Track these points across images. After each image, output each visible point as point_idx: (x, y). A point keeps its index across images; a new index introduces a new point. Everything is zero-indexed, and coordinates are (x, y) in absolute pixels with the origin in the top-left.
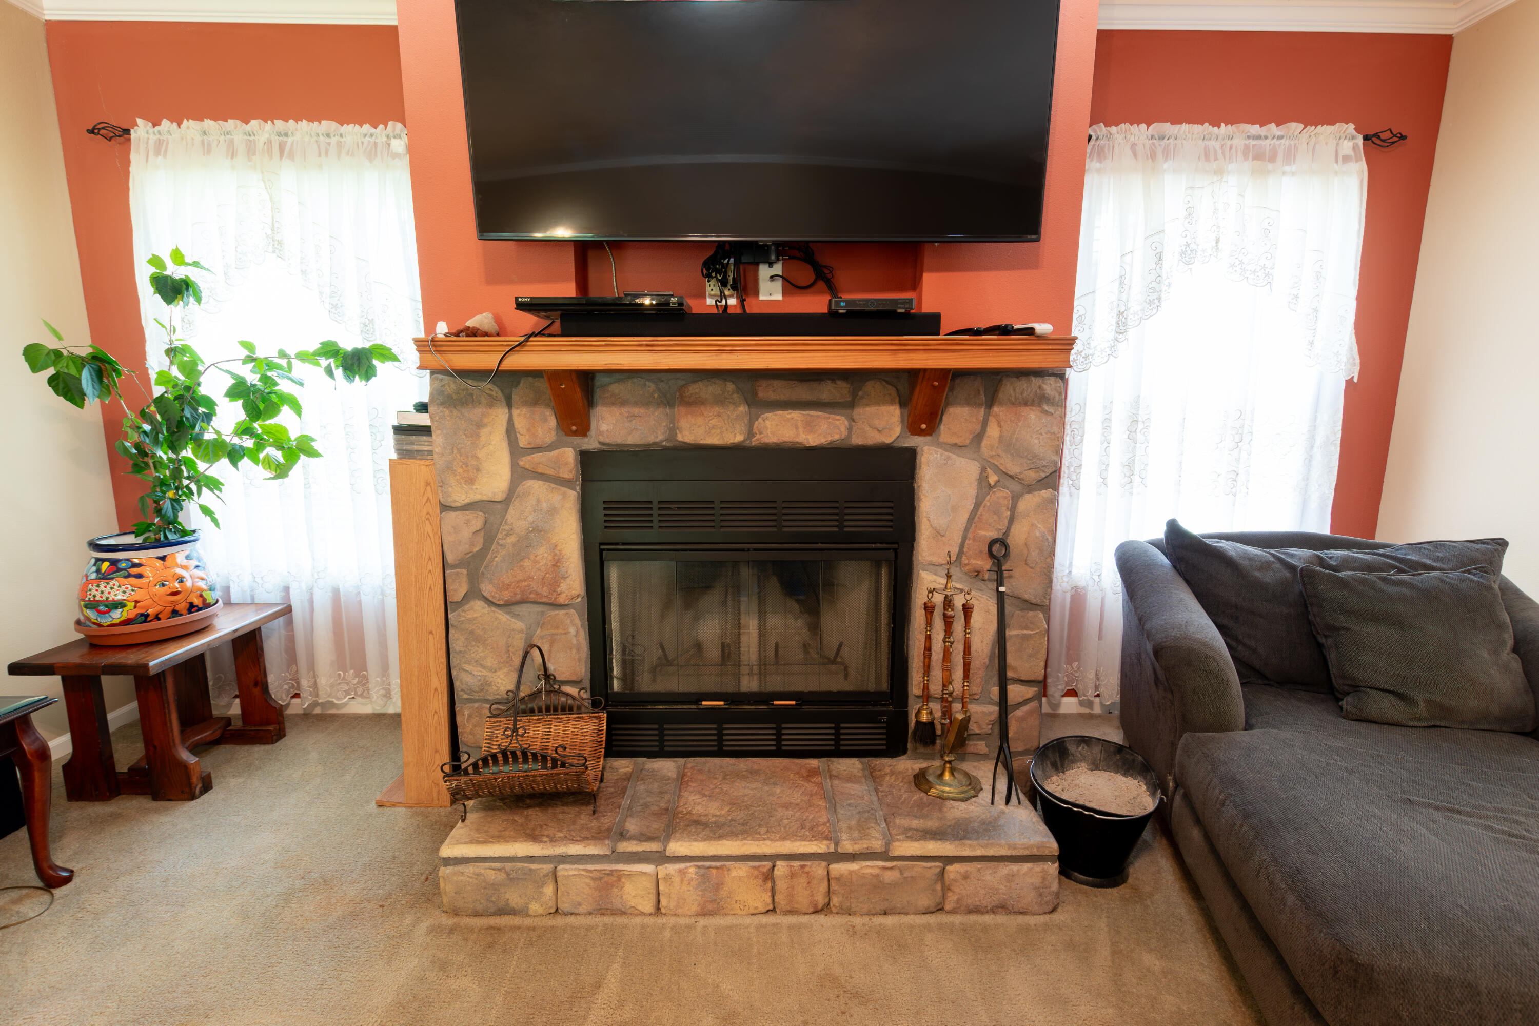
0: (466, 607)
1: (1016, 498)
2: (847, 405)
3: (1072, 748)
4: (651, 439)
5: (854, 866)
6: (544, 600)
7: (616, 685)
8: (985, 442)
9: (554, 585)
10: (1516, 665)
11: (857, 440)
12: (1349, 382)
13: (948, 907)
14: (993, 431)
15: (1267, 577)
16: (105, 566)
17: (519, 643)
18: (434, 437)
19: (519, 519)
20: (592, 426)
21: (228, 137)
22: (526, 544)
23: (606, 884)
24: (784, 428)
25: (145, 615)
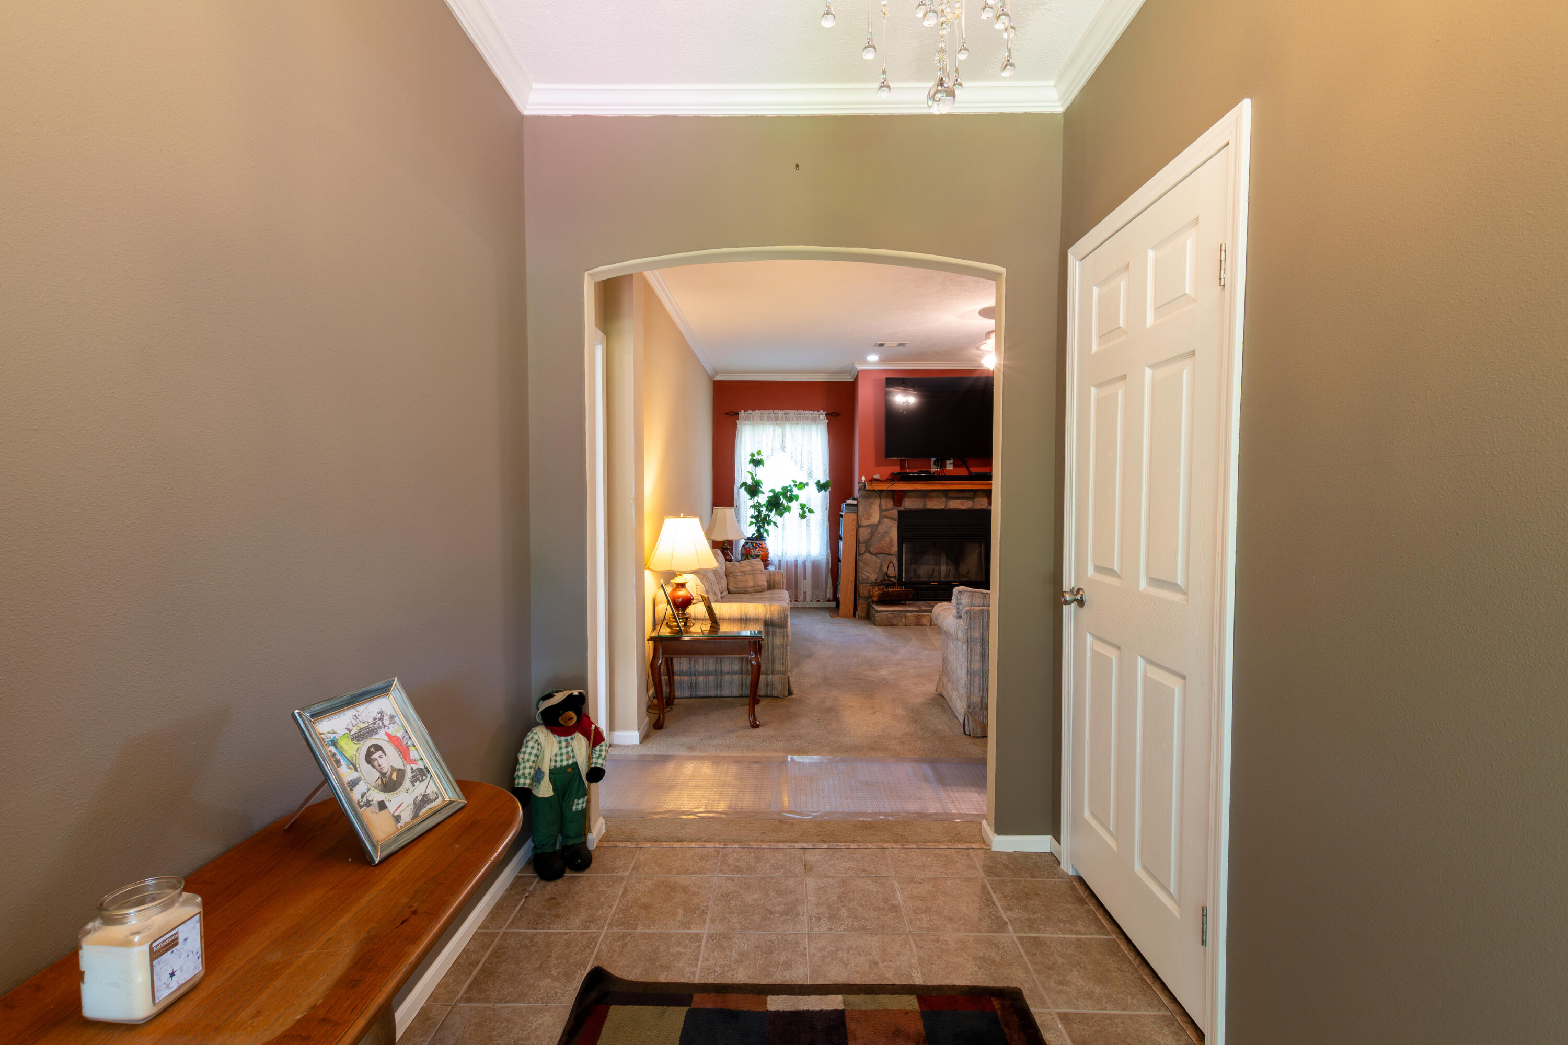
0: (864, 555)
2: (972, 498)
4: (919, 507)
6: (886, 553)
7: (903, 580)
9: (890, 548)
11: (975, 508)
16: (754, 544)
17: (878, 566)
18: (859, 507)
19: (881, 529)
20: (903, 504)
21: (769, 415)
22: (883, 537)
23: (918, 618)
24: (955, 504)
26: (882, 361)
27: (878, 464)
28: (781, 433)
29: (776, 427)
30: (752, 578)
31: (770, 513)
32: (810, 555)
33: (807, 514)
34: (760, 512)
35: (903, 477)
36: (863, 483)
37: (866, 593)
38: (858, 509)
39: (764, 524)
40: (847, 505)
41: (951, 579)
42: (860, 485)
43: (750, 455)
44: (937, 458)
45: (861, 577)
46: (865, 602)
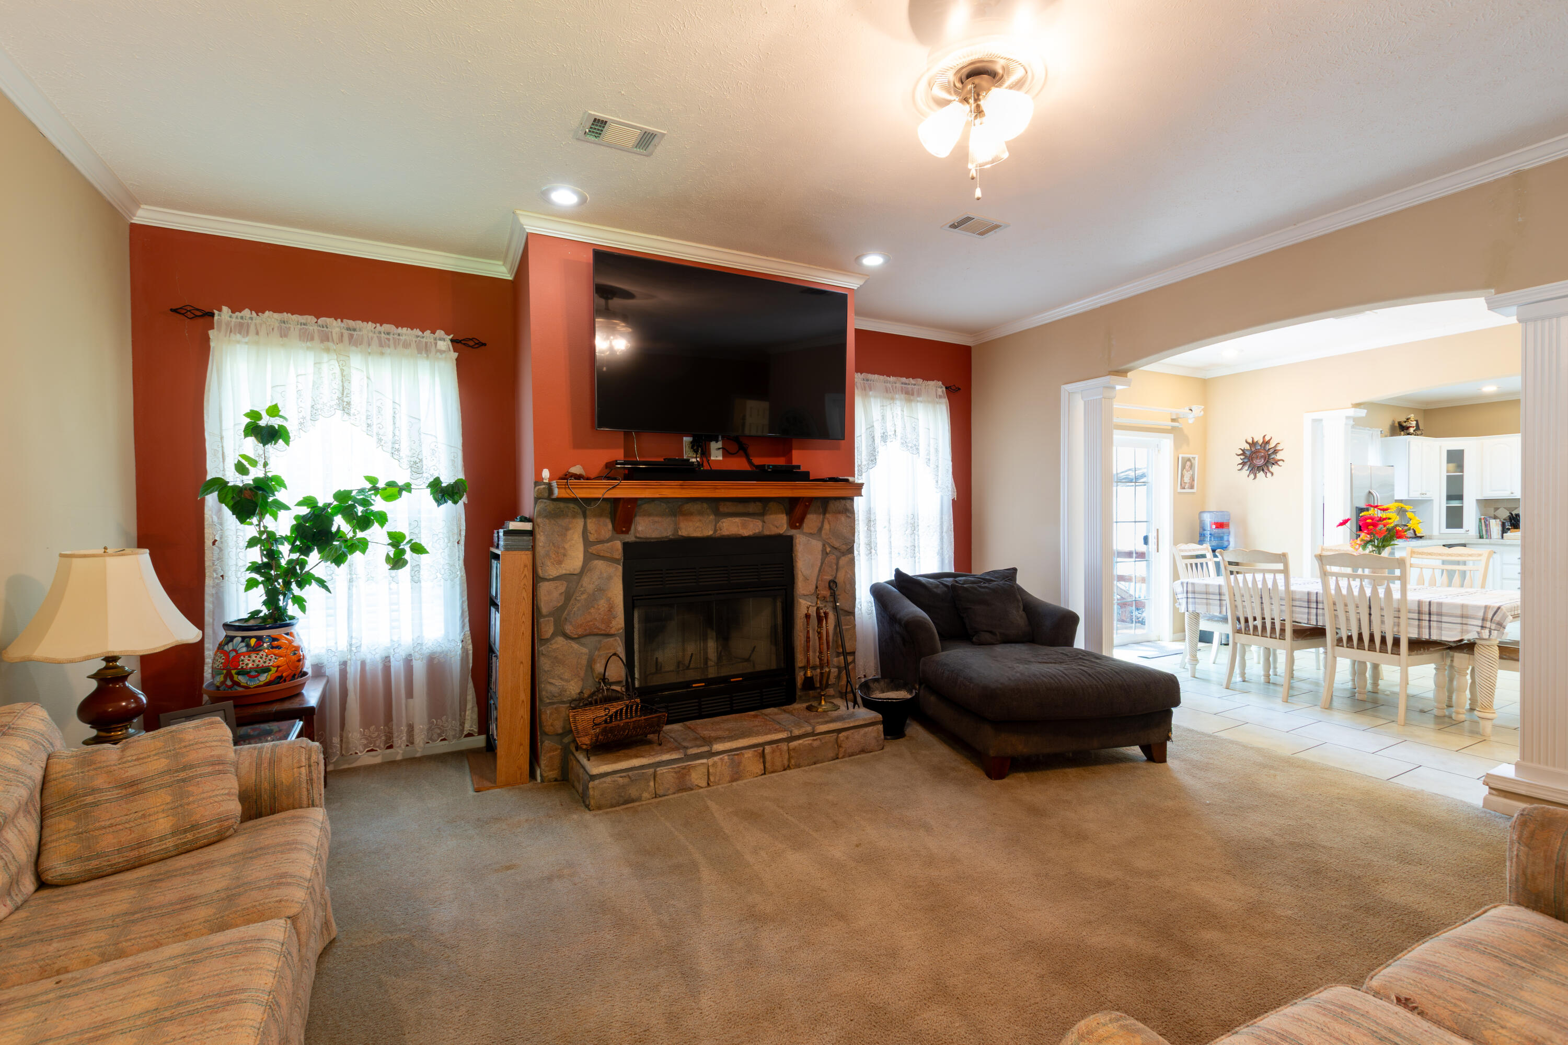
0: (552, 641)
1: (838, 559)
2: (761, 515)
3: (871, 685)
4: (665, 535)
5: (800, 741)
6: (603, 632)
7: (637, 684)
8: (823, 532)
9: (608, 622)
10: (1024, 615)
11: (767, 533)
12: (953, 500)
13: (840, 756)
14: (826, 526)
15: (939, 591)
16: (253, 641)
17: (584, 662)
18: (538, 536)
19: (589, 584)
20: (633, 528)
21: (303, 326)
22: (593, 599)
23: (683, 775)
24: (732, 527)
25: (281, 677)
26: (588, 211)
27: (578, 443)
28: (337, 370)
29: (325, 357)
30: (169, 799)
31: (303, 556)
32: (421, 644)
33: (408, 555)
34: (272, 555)
35: (634, 473)
36: (545, 484)
37: (559, 726)
38: (534, 541)
39: (287, 584)
40: (507, 533)
41: (725, 672)
42: (537, 488)
43: (247, 415)
44: (694, 436)
45: (547, 692)
46: (556, 749)
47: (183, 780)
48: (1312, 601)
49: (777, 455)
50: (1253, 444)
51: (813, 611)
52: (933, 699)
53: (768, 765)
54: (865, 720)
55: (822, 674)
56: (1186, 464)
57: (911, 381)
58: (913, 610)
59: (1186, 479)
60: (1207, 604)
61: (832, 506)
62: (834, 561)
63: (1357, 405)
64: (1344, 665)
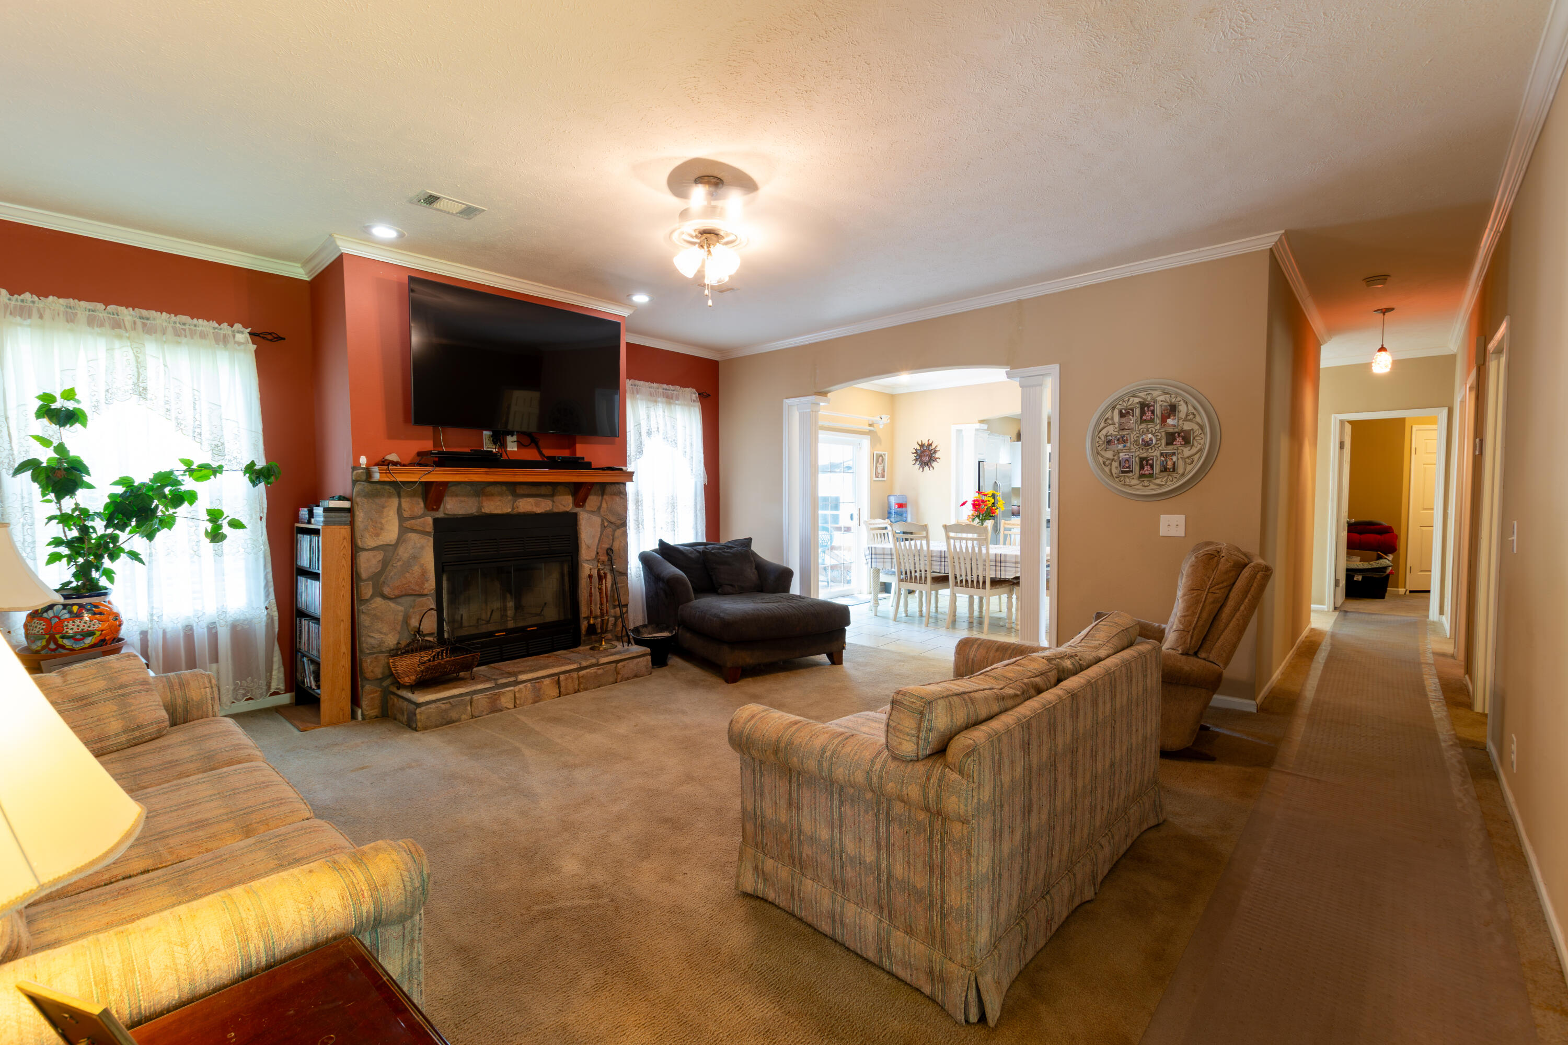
0: (372, 602)
1: (614, 531)
2: (551, 496)
3: (641, 630)
4: (470, 512)
5: (588, 670)
6: (417, 593)
7: (446, 635)
8: (602, 510)
9: (421, 584)
10: (756, 572)
11: (556, 510)
12: (705, 485)
13: (619, 680)
14: (604, 505)
15: (693, 556)
16: (75, 608)
17: (400, 618)
18: (357, 513)
19: (404, 552)
20: (442, 506)
21: (91, 313)
22: (407, 566)
23: (494, 700)
24: (527, 505)
25: (104, 640)
26: (403, 244)
27: (392, 434)
28: (131, 356)
29: (117, 343)
31: (117, 532)
32: (226, 613)
33: (226, 529)
34: (84, 530)
35: (444, 460)
36: (363, 468)
37: (378, 672)
38: (353, 517)
39: (99, 557)
40: (327, 510)
41: (521, 624)
42: (355, 472)
43: (40, 397)
44: (493, 431)
45: (367, 643)
46: (376, 692)
47: (123, 695)
48: (942, 557)
49: (562, 447)
50: (922, 445)
51: (595, 572)
52: (688, 635)
53: (562, 689)
54: (637, 653)
55: (602, 621)
56: (879, 459)
57: (671, 387)
58: (672, 570)
59: (879, 471)
60: (884, 562)
61: (609, 489)
62: (611, 533)
63: (982, 422)
64: (962, 599)
